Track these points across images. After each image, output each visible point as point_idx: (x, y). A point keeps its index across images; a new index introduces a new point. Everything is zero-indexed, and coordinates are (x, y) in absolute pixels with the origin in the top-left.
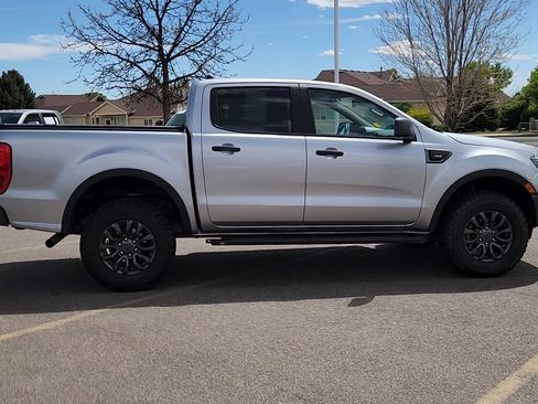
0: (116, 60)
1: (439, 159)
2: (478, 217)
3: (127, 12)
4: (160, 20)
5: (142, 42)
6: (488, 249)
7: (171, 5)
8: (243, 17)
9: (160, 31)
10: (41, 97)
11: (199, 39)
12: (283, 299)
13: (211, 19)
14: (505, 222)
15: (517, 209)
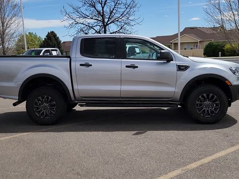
1: (183, 69)
2: (203, 96)
3: (89, 5)
4: (103, 8)
5: (95, 18)
6: (208, 111)
7: (108, 1)
9: (103, 13)
10: (64, 42)
11: (120, 15)
12: (107, 131)
13: (124, 7)
14: (216, 98)
15: (222, 93)
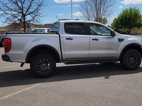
0: (11, 16)
1: (121, 41)
2: (130, 55)
3: (13, 3)
4: (22, 5)
5: (17, 11)
8: (46, 5)
11: (34, 10)
13: (37, 5)
14: (136, 56)
